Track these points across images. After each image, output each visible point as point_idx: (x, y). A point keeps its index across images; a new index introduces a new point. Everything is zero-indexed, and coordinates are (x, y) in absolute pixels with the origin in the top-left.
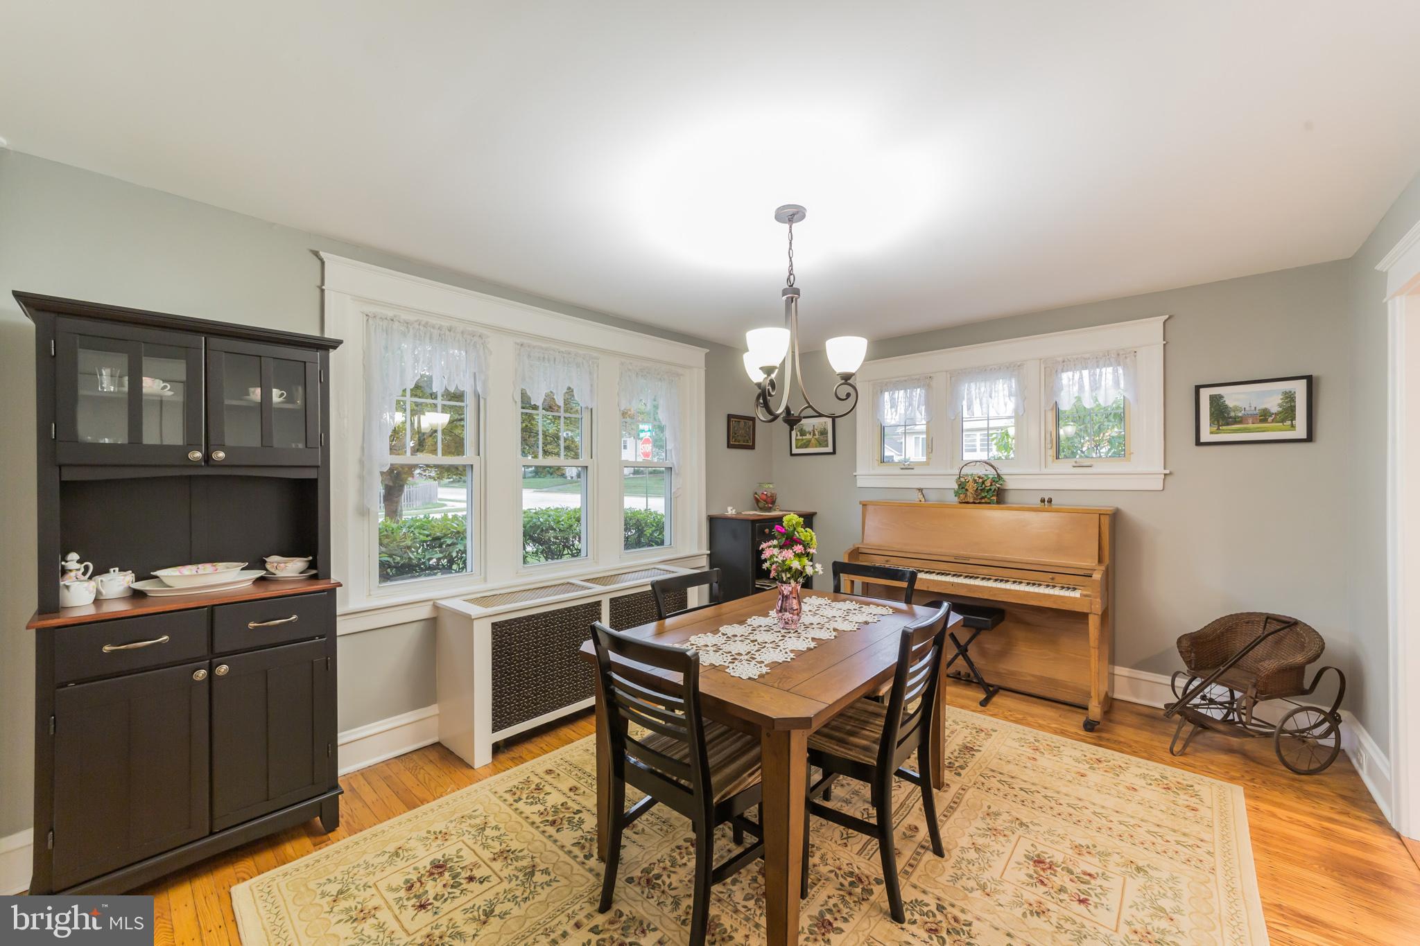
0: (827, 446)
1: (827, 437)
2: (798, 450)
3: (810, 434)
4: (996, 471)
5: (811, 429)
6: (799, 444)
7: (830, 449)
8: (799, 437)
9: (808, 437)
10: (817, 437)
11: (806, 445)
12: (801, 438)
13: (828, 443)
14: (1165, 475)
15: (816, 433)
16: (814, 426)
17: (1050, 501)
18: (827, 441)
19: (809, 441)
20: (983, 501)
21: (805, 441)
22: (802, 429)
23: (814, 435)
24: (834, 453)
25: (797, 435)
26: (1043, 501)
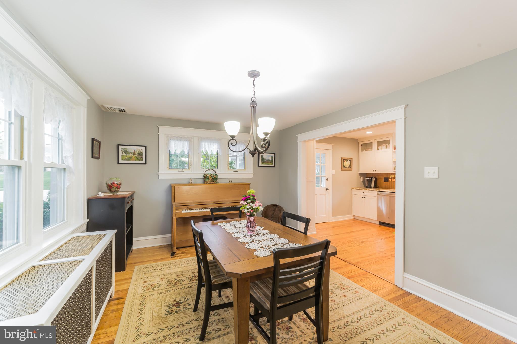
0: (142, 160)
1: (142, 156)
2: (123, 161)
3: (132, 153)
4: (216, 172)
5: (132, 151)
6: (124, 158)
7: (144, 161)
8: (124, 155)
9: (130, 155)
10: (136, 155)
11: (130, 159)
12: (126, 155)
13: (142, 159)
14: (253, 174)
15: (136, 154)
16: (134, 150)
17: (232, 182)
18: (142, 158)
19: (131, 157)
20: (214, 182)
21: (128, 157)
22: (126, 151)
23: (134, 154)
24: (146, 163)
25: (123, 153)
26: (230, 182)
